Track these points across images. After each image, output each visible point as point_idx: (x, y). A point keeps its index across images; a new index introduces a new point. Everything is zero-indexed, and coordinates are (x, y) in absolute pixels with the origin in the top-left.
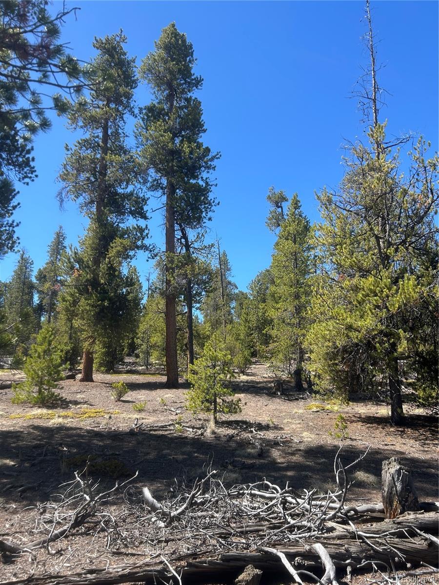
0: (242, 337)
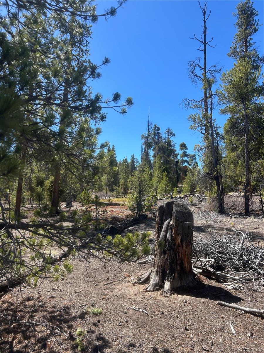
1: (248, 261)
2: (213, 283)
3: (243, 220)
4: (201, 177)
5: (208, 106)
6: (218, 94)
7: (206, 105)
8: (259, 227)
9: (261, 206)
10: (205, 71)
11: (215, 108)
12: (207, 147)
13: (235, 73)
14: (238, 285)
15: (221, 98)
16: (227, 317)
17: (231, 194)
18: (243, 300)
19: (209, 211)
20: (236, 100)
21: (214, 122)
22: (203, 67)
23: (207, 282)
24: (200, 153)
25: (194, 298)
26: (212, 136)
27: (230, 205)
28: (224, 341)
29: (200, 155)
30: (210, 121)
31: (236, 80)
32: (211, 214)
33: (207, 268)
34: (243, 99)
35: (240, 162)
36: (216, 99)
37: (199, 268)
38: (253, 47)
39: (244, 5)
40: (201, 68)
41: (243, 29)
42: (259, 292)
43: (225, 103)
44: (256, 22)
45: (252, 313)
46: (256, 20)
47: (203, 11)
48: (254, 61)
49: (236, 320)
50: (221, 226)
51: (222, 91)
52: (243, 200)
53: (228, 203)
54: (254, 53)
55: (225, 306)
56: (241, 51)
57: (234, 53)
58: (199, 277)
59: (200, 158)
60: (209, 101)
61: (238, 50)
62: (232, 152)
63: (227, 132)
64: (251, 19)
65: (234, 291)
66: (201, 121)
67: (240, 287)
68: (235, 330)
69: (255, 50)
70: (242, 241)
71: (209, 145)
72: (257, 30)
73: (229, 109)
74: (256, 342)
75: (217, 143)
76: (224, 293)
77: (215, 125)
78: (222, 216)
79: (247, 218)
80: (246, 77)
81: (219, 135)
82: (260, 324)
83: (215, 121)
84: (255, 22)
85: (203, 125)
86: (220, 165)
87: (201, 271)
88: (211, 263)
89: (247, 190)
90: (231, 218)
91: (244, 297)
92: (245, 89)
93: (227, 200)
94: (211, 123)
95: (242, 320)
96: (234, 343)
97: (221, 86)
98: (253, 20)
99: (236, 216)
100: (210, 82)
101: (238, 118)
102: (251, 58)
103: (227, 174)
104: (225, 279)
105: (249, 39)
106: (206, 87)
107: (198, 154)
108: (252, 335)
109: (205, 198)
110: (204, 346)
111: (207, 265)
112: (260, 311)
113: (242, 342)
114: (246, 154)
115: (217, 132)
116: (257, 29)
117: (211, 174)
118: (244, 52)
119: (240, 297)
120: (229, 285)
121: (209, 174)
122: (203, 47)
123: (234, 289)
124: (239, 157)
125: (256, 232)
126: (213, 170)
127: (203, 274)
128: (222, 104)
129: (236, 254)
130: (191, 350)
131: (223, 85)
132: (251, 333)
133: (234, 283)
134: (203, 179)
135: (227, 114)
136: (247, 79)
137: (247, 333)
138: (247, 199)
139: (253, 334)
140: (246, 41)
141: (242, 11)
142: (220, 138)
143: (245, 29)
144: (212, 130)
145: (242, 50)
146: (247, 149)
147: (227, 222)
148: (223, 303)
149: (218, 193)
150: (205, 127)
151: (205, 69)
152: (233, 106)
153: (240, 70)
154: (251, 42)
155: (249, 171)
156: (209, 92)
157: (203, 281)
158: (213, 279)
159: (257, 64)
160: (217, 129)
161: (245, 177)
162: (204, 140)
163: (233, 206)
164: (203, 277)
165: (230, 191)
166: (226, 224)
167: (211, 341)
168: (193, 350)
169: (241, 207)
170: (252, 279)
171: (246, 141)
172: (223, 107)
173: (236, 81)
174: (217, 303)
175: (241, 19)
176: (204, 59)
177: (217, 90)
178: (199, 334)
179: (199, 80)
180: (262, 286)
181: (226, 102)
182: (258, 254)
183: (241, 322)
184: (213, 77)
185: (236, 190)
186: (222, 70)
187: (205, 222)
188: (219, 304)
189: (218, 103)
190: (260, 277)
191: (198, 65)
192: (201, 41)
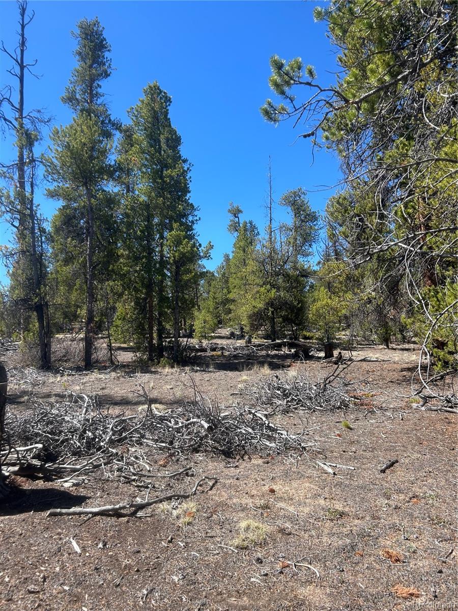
0: (211, 310)
1: (94, 439)
2: (40, 484)
3: (82, 378)
4: (9, 306)
5: (26, 179)
6: (44, 161)
7: (22, 176)
8: (107, 385)
9: (109, 354)
10: (21, 115)
11: (38, 184)
12: (23, 252)
13: (75, 134)
14: (80, 478)
15: (50, 171)
16: (66, 531)
17: (61, 336)
18: (89, 498)
19: (23, 367)
20: (75, 178)
21: (36, 208)
22: (18, 106)
23: (27, 485)
24: (8, 261)
25: (5, 517)
26: (33, 233)
27: (60, 354)
28: (62, 568)
29: (9, 266)
30: (29, 207)
31: (75, 146)
32: (26, 372)
33: (29, 461)
34: (86, 180)
35: (78, 282)
36: (41, 171)
37: (14, 465)
38: (101, 101)
39: (89, 26)
40: (13, 106)
41: (87, 65)
42: (112, 481)
43: (57, 181)
44: (107, 61)
45: (102, 513)
46: (107, 58)
47: (21, 8)
48: (103, 122)
49: (80, 531)
50: (45, 390)
51: (51, 158)
52: (82, 345)
53: (57, 351)
54: (103, 111)
55: (61, 514)
56: (83, 100)
57: (71, 99)
58: (13, 480)
59: (9, 270)
60: (28, 170)
61: (78, 96)
62: (65, 265)
63: (58, 230)
64: (100, 53)
65: (75, 488)
66: (11, 203)
67: (84, 480)
68: (79, 545)
69: (104, 105)
70: (85, 409)
71: (26, 248)
72: (109, 75)
73: (61, 191)
74: (112, 553)
75: (42, 247)
76: (58, 496)
77: (38, 215)
78: (47, 374)
79: (88, 373)
80: (91, 145)
81: (45, 232)
82: (116, 526)
83: (39, 207)
84: (105, 60)
85: (15, 211)
86: (45, 286)
87: (16, 468)
88: (35, 452)
89: (89, 328)
90: (61, 376)
91: (90, 494)
92: (90, 165)
93: (55, 347)
94: (31, 209)
95: (89, 529)
96: (79, 566)
97: (51, 150)
98: (103, 57)
99: (71, 372)
100: (31, 138)
101: (75, 209)
102: (98, 117)
103: (56, 302)
104: (59, 473)
105: (95, 84)
106: (23, 144)
107: (5, 263)
108: (105, 545)
109: (14, 345)
110: (31, 587)
111: (28, 457)
112: (116, 507)
113: (90, 560)
114: (90, 270)
115: (42, 228)
116: (109, 73)
117: (28, 301)
118: (88, 103)
119: (84, 495)
120: (66, 481)
121: (25, 301)
122: (17, 70)
123: (74, 485)
124: (76, 275)
125: (102, 394)
126: (33, 294)
127: (21, 474)
128: (51, 181)
129: (75, 431)
130: (8, 601)
131: (54, 147)
132: (104, 542)
133: (75, 476)
134: (13, 309)
135: (59, 200)
136: (92, 149)
137: (97, 544)
138: (89, 344)
139: (106, 543)
140: (91, 87)
141: (86, 34)
142: (47, 239)
143: (91, 67)
144: (33, 223)
145: (85, 99)
146: (91, 262)
147: (56, 382)
148: (59, 510)
149: (41, 335)
150: (20, 216)
151: (21, 110)
152: (68, 188)
153: (82, 131)
154: (99, 90)
155: (92, 298)
156: (29, 154)
157: (21, 486)
158: (40, 478)
159: (108, 130)
160: (42, 223)
161: (85, 307)
162: (16, 238)
163: (64, 356)
164: (20, 479)
165: (58, 332)
166: (54, 387)
167: (41, 576)
168: (10, 600)
169: (78, 357)
170: (101, 465)
171: (90, 249)
172: (52, 187)
173: (77, 148)
174: (47, 515)
175: (85, 47)
176: (19, 92)
177: (43, 155)
178: (19, 572)
179: (10, 127)
180: (116, 471)
181: (59, 178)
182: (109, 426)
183: (88, 532)
184: (36, 129)
185: (68, 329)
186: (53, 121)
187: (17, 387)
188: (51, 515)
189: (45, 177)
190: (112, 459)
191: (9, 100)
192: (15, 58)
